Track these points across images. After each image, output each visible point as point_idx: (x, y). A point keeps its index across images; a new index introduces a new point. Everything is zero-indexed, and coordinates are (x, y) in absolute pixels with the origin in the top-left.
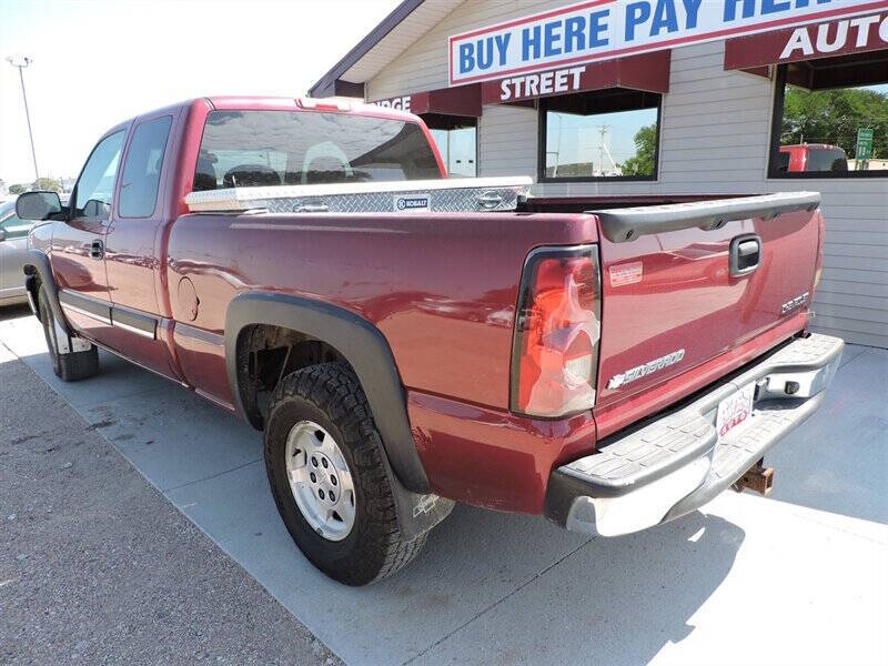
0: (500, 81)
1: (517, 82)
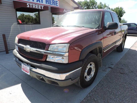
0: (27, 3)
1: (31, 5)
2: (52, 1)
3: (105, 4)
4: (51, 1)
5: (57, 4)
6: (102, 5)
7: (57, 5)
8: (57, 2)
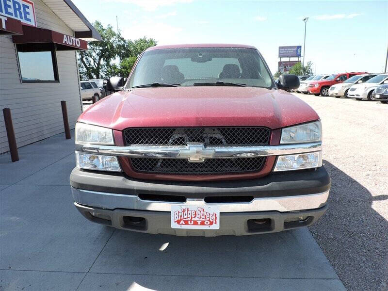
2: (10, 3)
3: (110, 29)
4: (8, 3)
5: (28, 17)
6: (103, 30)
7: (30, 20)
8: (27, 10)
